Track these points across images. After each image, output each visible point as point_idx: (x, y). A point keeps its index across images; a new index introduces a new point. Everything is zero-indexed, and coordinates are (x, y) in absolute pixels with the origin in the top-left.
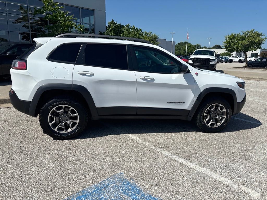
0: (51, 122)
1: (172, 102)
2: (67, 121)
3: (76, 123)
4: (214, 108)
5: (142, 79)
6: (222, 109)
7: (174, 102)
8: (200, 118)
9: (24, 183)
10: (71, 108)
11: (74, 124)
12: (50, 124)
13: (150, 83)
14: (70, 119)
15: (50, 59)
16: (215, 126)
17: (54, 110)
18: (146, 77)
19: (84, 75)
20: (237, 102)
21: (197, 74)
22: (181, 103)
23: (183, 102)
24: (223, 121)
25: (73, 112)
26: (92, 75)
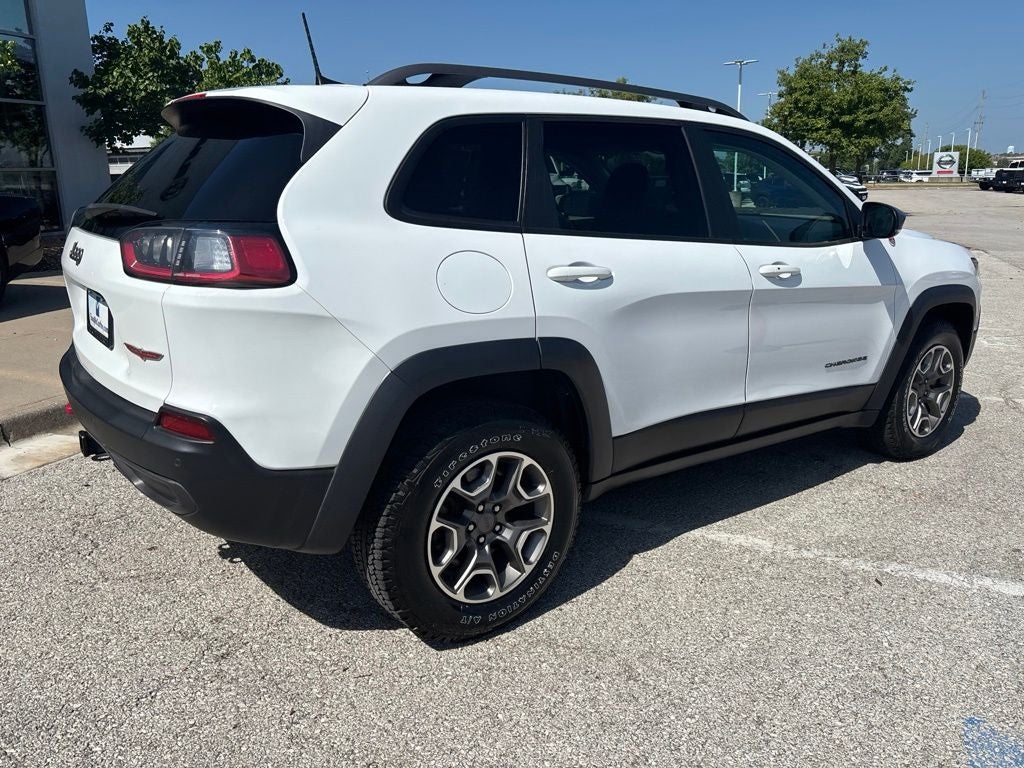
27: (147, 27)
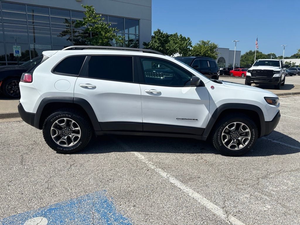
0: (53, 135)
1: (183, 119)
2: (70, 135)
3: (78, 137)
4: (234, 128)
5: (147, 92)
6: (244, 128)
7: (185, 119)
8: (217, 138)
9: (9, 191)
10: (73, 121)
11: (76, 138)
12: (53, 137)
13: (157, 97)
14: (73, 133)
15: (54, 72)
16: (236, 148)
17: (56, 123)
18: (151, 91)
19: (86, 87)
20: (265, 121)
21: (212, 87)
22: (193, 119)
23: (195, 119)
24: (246, 143)
25: (75, 126)
26: (94, 88)
27: (159, 31)
